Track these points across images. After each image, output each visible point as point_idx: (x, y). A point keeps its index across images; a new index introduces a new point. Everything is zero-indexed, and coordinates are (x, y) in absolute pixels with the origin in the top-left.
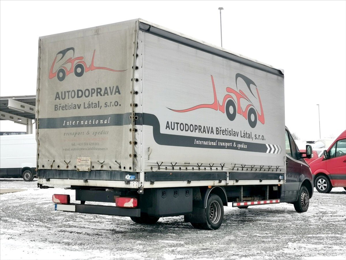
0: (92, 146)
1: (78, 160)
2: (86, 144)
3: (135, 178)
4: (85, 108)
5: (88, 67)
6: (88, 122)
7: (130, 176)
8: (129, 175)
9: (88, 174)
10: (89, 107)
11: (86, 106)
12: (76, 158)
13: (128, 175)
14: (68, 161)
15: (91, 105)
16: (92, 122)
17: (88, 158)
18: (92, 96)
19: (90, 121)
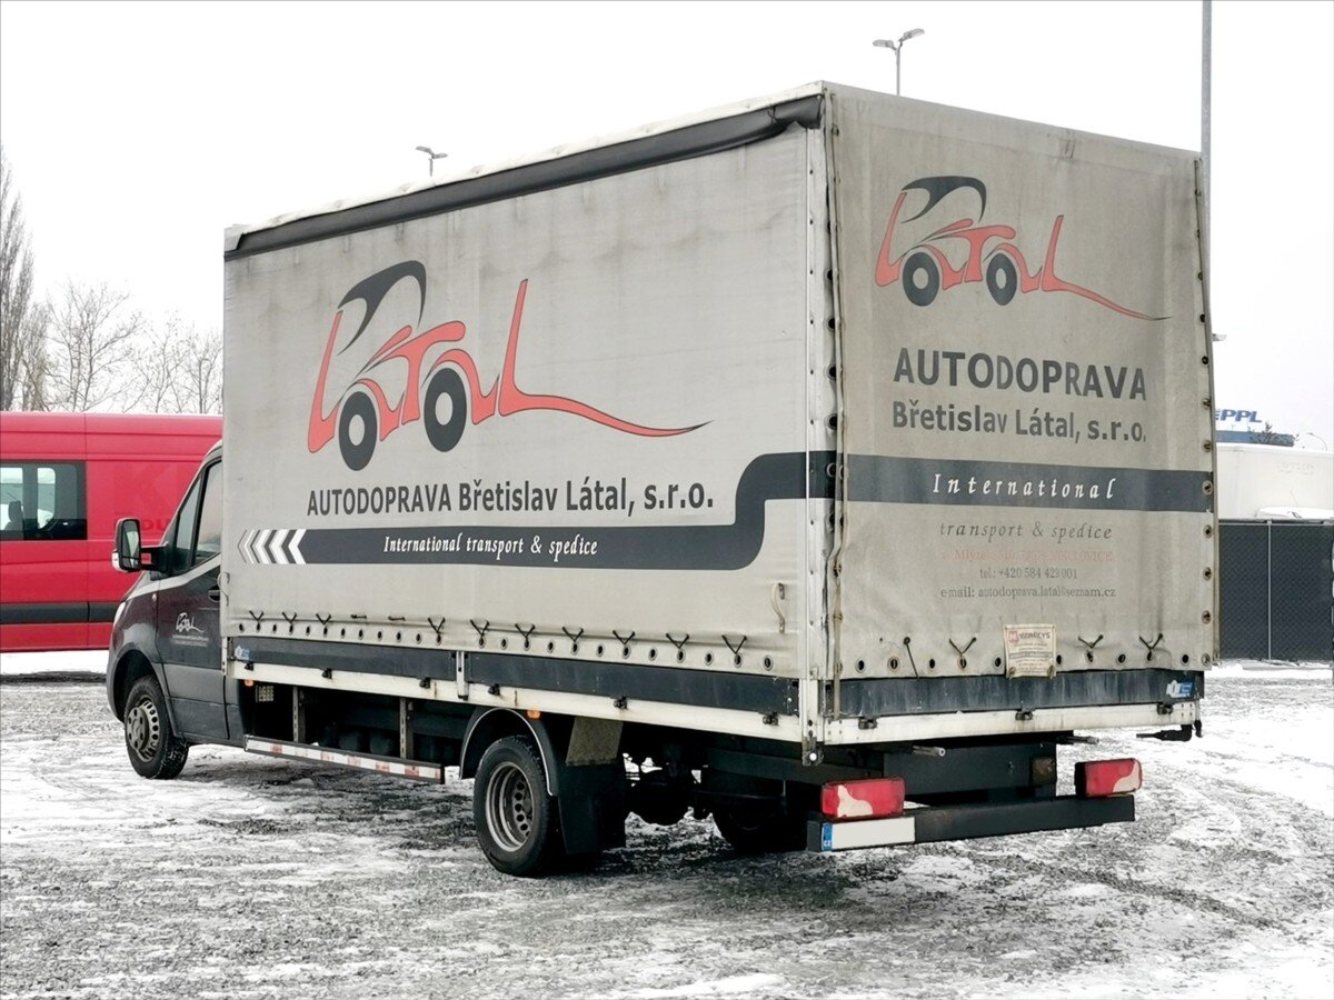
0: (1055, 583)
1: (1007, 636)
2: (1032, 573)
3: (1193, 692)
4: (1019, 431)
5: (1032, 273)
6: (1036, 488)
7: (1180, 685)
8: (1179, 682)
9: (1040, 688)
10: (1036, 429)
11: (1026, 425)
12: (1002, 628)
13: (1175, 682)
14: (962, 641)
15: (1044, 424)
16: (1048, 490)
17: (1047, 627)
18: (1046, 389)
19: (1041, 485)
